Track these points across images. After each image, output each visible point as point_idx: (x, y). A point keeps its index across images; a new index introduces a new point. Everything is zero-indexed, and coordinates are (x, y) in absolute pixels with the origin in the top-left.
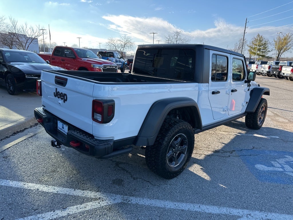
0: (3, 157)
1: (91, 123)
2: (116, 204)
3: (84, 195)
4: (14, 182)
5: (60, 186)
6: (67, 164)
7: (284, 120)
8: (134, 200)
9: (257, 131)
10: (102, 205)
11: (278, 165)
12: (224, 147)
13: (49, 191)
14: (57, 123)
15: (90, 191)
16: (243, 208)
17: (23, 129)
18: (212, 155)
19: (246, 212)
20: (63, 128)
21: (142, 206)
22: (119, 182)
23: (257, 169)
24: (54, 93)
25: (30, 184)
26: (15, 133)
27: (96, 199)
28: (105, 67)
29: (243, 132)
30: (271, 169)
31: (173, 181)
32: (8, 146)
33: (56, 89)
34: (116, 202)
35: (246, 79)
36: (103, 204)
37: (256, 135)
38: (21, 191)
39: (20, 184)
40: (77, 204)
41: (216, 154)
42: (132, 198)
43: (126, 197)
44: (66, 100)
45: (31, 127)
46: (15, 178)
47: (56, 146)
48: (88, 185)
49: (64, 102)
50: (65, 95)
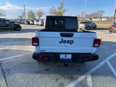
14: (60, 56)
15: (80, 77)
20: (66, 57)
21: (95, 72)
24: (60, 42)
27: (86, 78)
33: (62, 39)
34: (90, 75)
43: (89, 72)
48: (76, 76)
49: (71, 44)
50: (71, 41)
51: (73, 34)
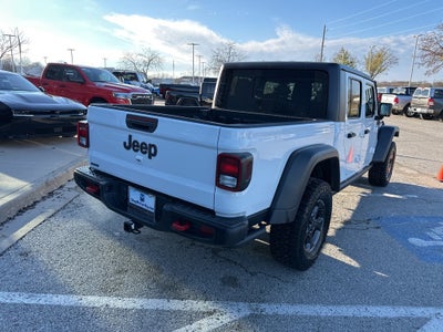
0: (21, 255)
1: (212, 192)
2: (244, 318)
3: (188, 308)
4: (60, 296)
5: (141, 296)
6: (135, 257)
7: (412, 171)
8: (269, 309)
9: (385, 189)
10: (225, 322)
11: (437, 237)
12: (354, 215)
13: (129, 307)
14: (127, 193)
15: (194, 299)
16: (425, 305)
17: (32, 202)
18: (343, 228)
19: (431, 311)
20: (142, 200)
21: (285, 318)
22: (231, 281)
23: (413, 246)
24: (125, 143)
25: (90, 298)
26: (21, 212)
27: (210, 314)
28: (134, 96)
29: (368, 191)
30: (431, 243)
31: (309, 272)
32: (20, 233)
33: (130, 137)
34: (242, 314)
35: (376, 114)
36: (226, 319)
37: (386, 195)
38: (80, 313)
39: (72, 300)
40: (183, 325)
41: (349, 226)
42: (263, 306)
43: (254, 305)
44: (155, 154)
45: (43, 198)
46: (57, 289)
47: (132, 231)
48: (186, 290)
49: (150, 157)
50: (151, 146)
51: (157, 120)
